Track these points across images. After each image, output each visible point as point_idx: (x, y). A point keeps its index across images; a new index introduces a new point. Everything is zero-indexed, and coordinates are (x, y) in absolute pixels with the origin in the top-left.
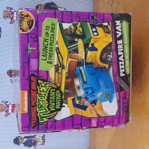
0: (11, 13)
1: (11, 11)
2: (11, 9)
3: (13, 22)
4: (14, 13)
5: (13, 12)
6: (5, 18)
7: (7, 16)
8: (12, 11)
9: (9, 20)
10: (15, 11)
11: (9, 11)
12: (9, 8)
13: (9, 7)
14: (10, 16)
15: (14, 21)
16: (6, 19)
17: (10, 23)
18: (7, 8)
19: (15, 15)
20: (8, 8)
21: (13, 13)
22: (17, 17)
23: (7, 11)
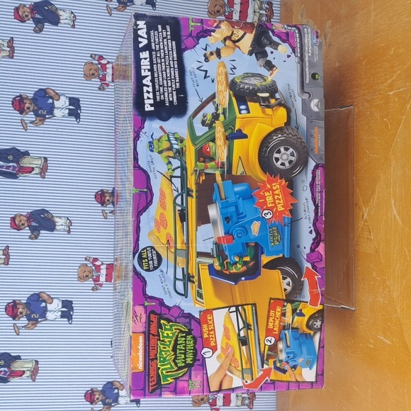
0: (99, 66)
1: (100, 64)
2: (101, 58)
3: (105, 86)
4: (108, 66)
5: (105, 65)
6: (88, 79)
7: (93, 74)
8: (104, 62)
9: (96, 82)
10: (108, 63)
11: (97, 62)
12: (97, 57)
13: (95, 55)
14: (99, 75)
15: (108, 85)
16: (90, 80)
17: (100, 89)
18: (91, 57)
19: (109, 71)
20: (93, 56)
21: (104, 67)
22: (113, 74)
23: (92, 63)
